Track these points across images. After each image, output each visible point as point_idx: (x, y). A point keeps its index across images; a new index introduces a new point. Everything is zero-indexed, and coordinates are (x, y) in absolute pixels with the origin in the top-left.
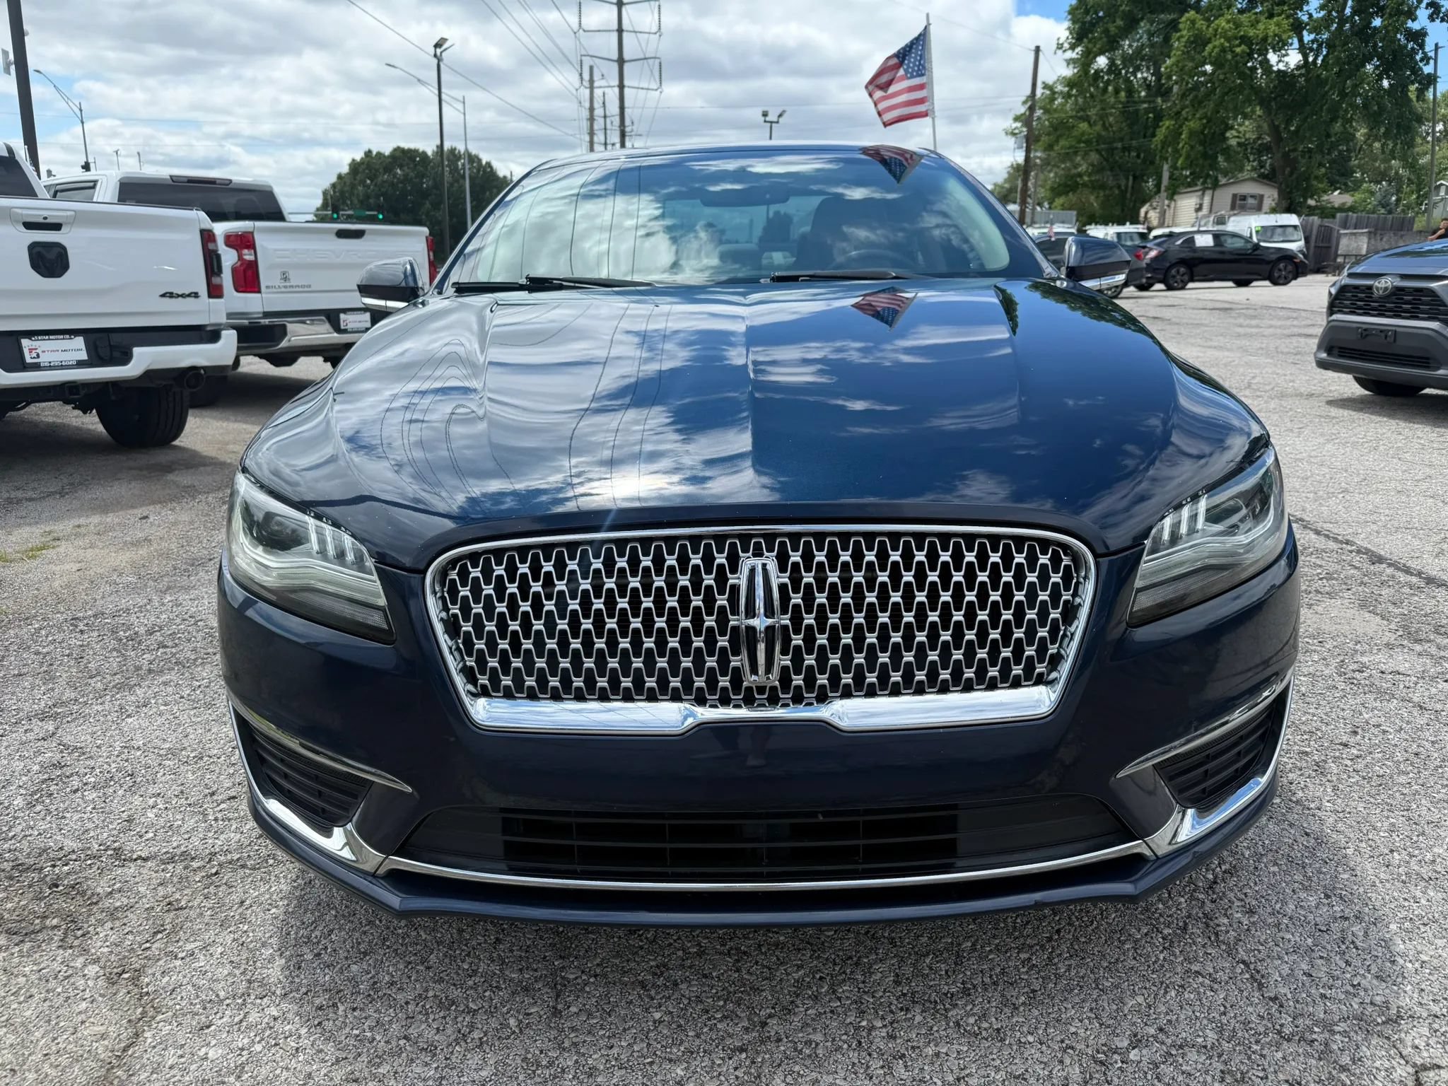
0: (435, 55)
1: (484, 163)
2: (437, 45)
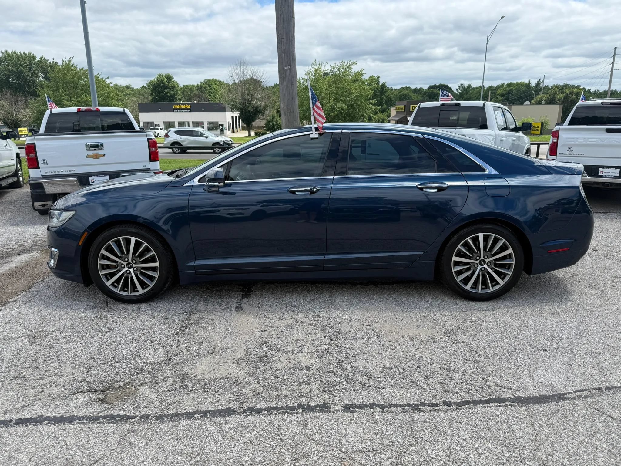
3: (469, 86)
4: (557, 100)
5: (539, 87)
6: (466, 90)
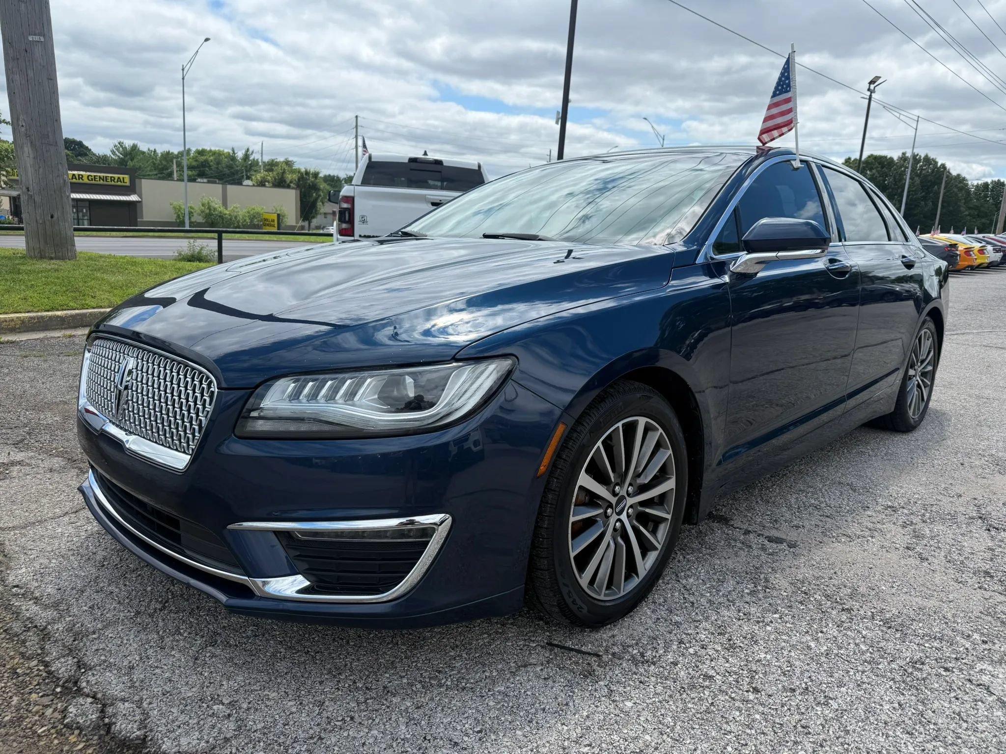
0: (869, 90)
2: (872, 82)
3: (134, 147)
4: (288, 182)
5: (249, 160)
6: (130, 154)
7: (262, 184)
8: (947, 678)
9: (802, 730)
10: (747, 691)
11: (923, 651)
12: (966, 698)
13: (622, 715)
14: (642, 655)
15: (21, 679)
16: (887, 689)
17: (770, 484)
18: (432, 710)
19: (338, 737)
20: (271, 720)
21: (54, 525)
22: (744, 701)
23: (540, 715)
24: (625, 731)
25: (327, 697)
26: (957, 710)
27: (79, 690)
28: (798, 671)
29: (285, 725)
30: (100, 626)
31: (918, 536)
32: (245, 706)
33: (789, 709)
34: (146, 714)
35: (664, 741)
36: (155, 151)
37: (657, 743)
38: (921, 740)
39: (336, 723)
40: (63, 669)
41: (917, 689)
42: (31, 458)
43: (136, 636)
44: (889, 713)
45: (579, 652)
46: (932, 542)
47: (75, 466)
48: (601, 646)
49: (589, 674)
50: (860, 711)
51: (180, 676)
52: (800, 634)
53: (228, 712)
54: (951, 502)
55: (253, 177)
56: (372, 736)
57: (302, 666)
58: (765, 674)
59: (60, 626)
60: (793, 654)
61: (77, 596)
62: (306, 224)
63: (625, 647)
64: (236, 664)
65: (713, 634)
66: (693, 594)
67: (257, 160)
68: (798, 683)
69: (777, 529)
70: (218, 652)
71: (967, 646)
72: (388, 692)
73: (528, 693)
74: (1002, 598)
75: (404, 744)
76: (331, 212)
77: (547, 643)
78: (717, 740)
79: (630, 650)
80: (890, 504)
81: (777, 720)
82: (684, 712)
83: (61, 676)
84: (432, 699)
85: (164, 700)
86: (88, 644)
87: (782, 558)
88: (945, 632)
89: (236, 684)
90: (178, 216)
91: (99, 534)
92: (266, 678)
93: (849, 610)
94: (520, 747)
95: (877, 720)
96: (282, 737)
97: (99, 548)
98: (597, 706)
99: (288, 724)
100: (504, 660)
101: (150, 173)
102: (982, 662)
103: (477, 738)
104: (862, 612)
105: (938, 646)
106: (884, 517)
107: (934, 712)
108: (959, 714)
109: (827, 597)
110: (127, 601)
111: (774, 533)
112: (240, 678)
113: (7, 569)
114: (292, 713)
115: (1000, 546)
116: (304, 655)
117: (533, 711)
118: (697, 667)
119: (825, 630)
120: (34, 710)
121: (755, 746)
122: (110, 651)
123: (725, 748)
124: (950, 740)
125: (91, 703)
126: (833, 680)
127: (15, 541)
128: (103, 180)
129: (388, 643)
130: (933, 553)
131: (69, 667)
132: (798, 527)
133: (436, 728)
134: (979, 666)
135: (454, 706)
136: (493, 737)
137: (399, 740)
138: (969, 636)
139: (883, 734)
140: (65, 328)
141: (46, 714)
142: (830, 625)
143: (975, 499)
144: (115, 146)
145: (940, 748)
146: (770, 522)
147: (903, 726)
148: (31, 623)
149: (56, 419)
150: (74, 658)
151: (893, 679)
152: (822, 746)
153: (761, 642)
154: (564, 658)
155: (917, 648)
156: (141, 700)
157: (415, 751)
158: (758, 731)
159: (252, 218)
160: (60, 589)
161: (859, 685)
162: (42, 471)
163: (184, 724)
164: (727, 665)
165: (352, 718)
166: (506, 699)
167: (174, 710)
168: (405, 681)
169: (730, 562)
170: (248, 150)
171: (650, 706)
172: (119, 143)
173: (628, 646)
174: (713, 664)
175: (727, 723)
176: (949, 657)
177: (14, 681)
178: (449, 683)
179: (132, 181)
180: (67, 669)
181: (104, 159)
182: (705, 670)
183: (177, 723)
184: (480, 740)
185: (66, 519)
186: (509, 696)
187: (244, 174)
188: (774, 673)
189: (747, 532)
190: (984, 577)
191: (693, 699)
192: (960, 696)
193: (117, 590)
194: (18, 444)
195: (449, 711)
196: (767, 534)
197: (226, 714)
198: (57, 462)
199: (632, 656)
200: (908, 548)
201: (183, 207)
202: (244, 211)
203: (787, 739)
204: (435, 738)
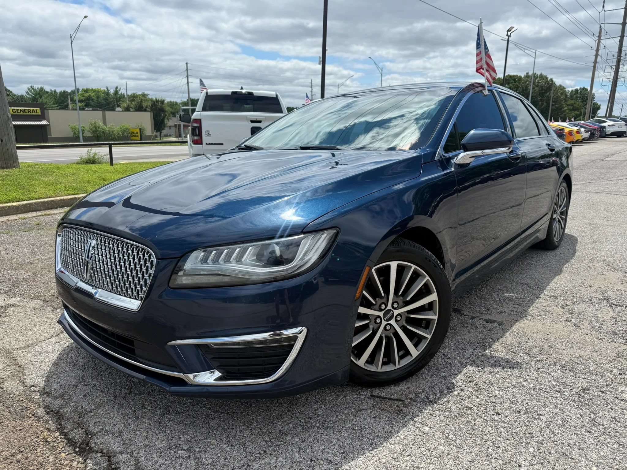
0: (507, 35)
1: (549, 79)
2: (509, 31)
3: (42, 89)
4: (145, 107)
5: (118, 95)
6: (39, 94)
7: (127, 109)
8: (604, 397)
9: (529, 435)
10: (493, 415)
11: (587, 382)
12: (617, 408)
13: (424, 435)
14: (428, 398)
15: (52, 444)
16: (572, 406)
17: (480, 287)
18: (312, 442)
19: (259, 464)
20: (216, 457)
21: (46, 345)
22: (492, 421)
23: (376, 440)
24: (428, 445)
25: (246, 440)
26: (613, 416)
27: (91, 448)
28: (520, 400)
29: (225, 459)
30: (93, 407)
31: (572, 313)
32: (198, 450)
33: (519, 424)
34: (137, 460)
35: (452, 449)
36: (55, 91)
37: (448, 451)
38: (596, 435)
39: (256, 455)
40: (77, 436)
41: (589, 405)
42: (19, 301)
43: (118, 412)
44: (576, 421)
45: (390, 399)
46: (580, 316)
47: (49, 304)
48: (402, 394)
49: (399, 412)
50: (559, 421)
51: (152, 434)
52: (516, 378)
53: (188, 454)
54: (587, 290)
55: (122, 106)
56: (279, 462)
57: (227, 422)
58: (501, 403)
59: (68, 409)
60: (515, 390)
61: (73, 389)
62: (158, 134)
63: (417, 394)
64: (185, 424)
65: (466, 382)
66: (450, 359)
67: (124, 94)
68: (521, 407)
69: (490, 314)
70: (172, 418)
71: (611, 377)
72: (283, 433)
73: (366, 427)
74: (625, 347)
75: (300, 464)
76: (174, 125)
77: (371, 396)
78: (482, 446)
79: (420, 395)
80: (552, 294)
81: (514, 431)
82: (460, 431)
83: (77, 441)
84: (310, 436)
85: (147, 450)
86: (89, 419)
87: (496, 332)
88: (597, 370)
89: (189, 437)
90: (75, 133)
91: (77, 348)
92: (206, 431)
93: (541, 361)
94: (369, 460)
95: (570, 425)
96: (225, 467)
97: (79, 358)
98: (408, 432)
99: (227, 459)
100: (347, 408)
101: (54, 106)
102: (621, 386)
103: (343, 457)
104: (548, 361)
105: (595, 378)
106: (550, 302)
107: (600, 418)
108: (615, 418)
109: (526, 353)
110: (106, 390)
111: (489, 317)
112: (190, 433)
113: (23, 375)
114: (227, 452)
115: (619, 316)
116: (226, 415)
117: (371, 437)
118: (461, 402)
119: (530, 374)
120: (65, 464)
121: (505, 447)
122: (104, 422)
123: (488, 450)
124: (612, 434)
125: (101, 456)
126: (540, 404)
127: (24, 357)
128: (23, 112)
129: (275, 403)
130: (582, 322)
131: (81, 435)
132: (502, 312)
133: (317, 453)
134: (620, 389)
135: (325, 439)
136: (352, 456)
137: (296, 463)
138: (611, 371)
139: (575, 433)
140: (19, 214)
141: (73, 465)
142: (532, 371)
143: (600, 288)
144: (29, 89)
145: (608, 439)
146: (485, 311)
147: (585, 428)
148: (49, 409)
149: (28, 274)
150: (82, 429)
151: (574, 401)
152: (542, 444)
153: (495, 384)
154: (383, 403)
155: (584, 381)
156: (132, 452)
157: (307, 468)
158: (504, 438)
159: (124, 131)
160: (61, 386)
161: (556, 406)
162: (29, 310)
163: (163, 464)
164: (478, 400)
165: (265, 452)
166: (354, 432)
167: (155, 456)
168: (291, 426)
169: (466, 337)
170: (117, 88)
171: (439, 428)
172: (31, 87)
173: (418, 393)
174: (470, 400)
175: (486, 435)
176: (602, 385)
177: (47, 446)
178: (318, 425)
179: (42, 111)
180: (80, 436)
181: (22, 97)
182: (466, 404)
183: (158, 464)
184: (344, 458)
185: (53, 339)
186: (356, 430)
187: (116, 103)
188: (506, 403)
189: (473, 318)
190: (613, 335)
191: (463, 422)
192: (613, 407)
193: (98, 383)
194: (9, 293)
195: (322, 442)
196: (484, 317)
197: (188, 456)
198: (37, 303)
199: (422, 399)
200: (567, 321)
201: (77, 127)
202: (118, 127)
203: (522, 441)
204: (318, 460)
